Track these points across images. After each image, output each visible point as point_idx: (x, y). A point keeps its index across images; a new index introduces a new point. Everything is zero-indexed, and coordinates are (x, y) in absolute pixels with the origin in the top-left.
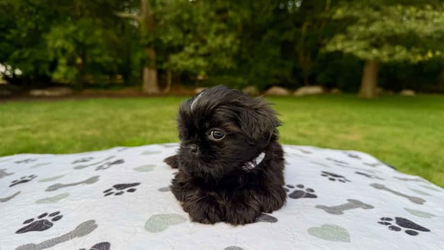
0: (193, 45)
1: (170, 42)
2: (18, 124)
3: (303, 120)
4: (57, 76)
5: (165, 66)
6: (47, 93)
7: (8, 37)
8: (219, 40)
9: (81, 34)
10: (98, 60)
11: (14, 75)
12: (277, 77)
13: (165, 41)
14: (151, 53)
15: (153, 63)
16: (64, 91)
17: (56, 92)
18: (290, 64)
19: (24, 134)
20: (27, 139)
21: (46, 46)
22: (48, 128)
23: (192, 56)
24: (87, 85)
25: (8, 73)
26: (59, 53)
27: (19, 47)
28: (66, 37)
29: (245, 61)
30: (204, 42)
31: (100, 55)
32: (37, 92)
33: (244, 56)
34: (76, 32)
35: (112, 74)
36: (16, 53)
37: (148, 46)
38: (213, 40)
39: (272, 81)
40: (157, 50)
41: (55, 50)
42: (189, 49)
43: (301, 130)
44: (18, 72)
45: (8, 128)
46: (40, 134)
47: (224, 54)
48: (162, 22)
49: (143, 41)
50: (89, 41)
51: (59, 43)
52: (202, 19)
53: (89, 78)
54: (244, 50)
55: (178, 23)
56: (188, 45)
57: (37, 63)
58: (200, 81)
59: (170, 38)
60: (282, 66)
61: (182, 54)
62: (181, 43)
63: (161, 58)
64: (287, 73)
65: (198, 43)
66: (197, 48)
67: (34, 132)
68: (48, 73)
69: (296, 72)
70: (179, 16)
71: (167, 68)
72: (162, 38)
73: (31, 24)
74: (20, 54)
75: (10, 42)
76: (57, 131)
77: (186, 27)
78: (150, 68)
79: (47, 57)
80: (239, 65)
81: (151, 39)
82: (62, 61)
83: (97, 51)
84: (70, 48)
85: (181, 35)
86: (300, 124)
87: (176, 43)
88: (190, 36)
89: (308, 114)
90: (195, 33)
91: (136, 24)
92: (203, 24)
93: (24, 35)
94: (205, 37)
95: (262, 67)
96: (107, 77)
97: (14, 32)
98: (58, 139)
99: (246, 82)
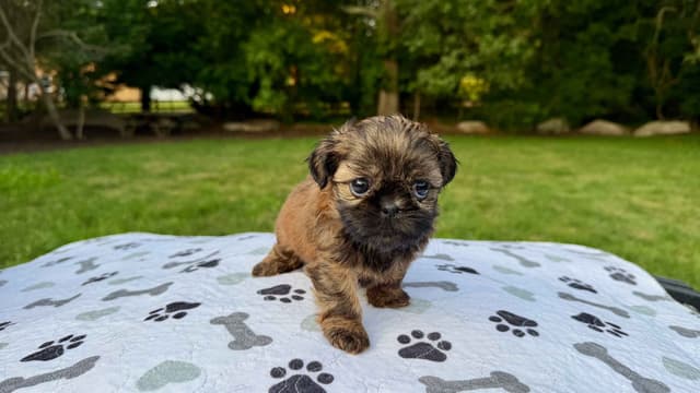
0: (455, 53)
1: (420, 49)
2: (202, 170)
3: (642, 181)
4: (258, 104)
5: (411, 87)
6: (246, 127)
7: (197, 47)
8: (498, 44)
9: (291, 41)
10: (315, 80)
11: (205, 101)
12: (603, 103)
13: (412, 49)
14: (391, 68)
15: (394, 83)
16: (268, 125)
17: (258, 127)
18: (628, 81)
19: (208, 185)
20: (210, 192)
21: (244, 61)
22: (240, 178)
23: (453, 70)
24: (299, 118)
25: (197, 99)
26: (262, 71)
27: (211, 61)
28: (272, 47)
29: (549, 75)
30: (474, 47)
31: (318, 73)
32: (233, 126)
33: (545, 69)
34: (285, 39)
35: (334, 101)
36: (205, 71)
37: (388, 56)
38: (490, 44)
39: (593, 110)
40: (400, 62)
41: (257, 67)
42: (449, 61)
43: (636, 200)
44: (209, 97)
45: (190, 177)
46: (229, 187)
47: (506, 66)
48: (409, 20)
49: (381, 50)
50: (301, 53)
51: (261, 56)
52: (472, 10)
53: (303, 107)
54: (547, 58)
55: (435, 19)
56: (448, 54)
57: (232, 85)
58: (467, 110)
59: (419, 43)
60: (614, 84)
61: (437, 68)
62: (437, 50)
63: (406, 75)
64: (623, 98)
65: (463, 50)
66: (461, 57)
67: (223, 183)
68: (247, 100)
69: (639, 95)
70: (436, 9)
71: (415, 90)
72: (407, 43)
73: (224, 29)
74: (211, 72)
75: (200, 54)
76: (251, 183)
77: (447, 25)
78: (388, 91)
79: (245, 75)
80: (537, 82)
81: (392, 46)
82: (266, 82)
83: (314, 67)
84: (276, 62)
85: (437, 37)
86: (637, 188)
87: (428, 52)
88: (452, 39)
89: (655, 172)
90: (461, 32)
91: (372, 23)
92: (473, 19)
93: (216, 44)
94: (477, 39)
95: (576, 86)
96: (328, 105)
97: (203, 40)
98: (251, 195)
99: (545, 112)
